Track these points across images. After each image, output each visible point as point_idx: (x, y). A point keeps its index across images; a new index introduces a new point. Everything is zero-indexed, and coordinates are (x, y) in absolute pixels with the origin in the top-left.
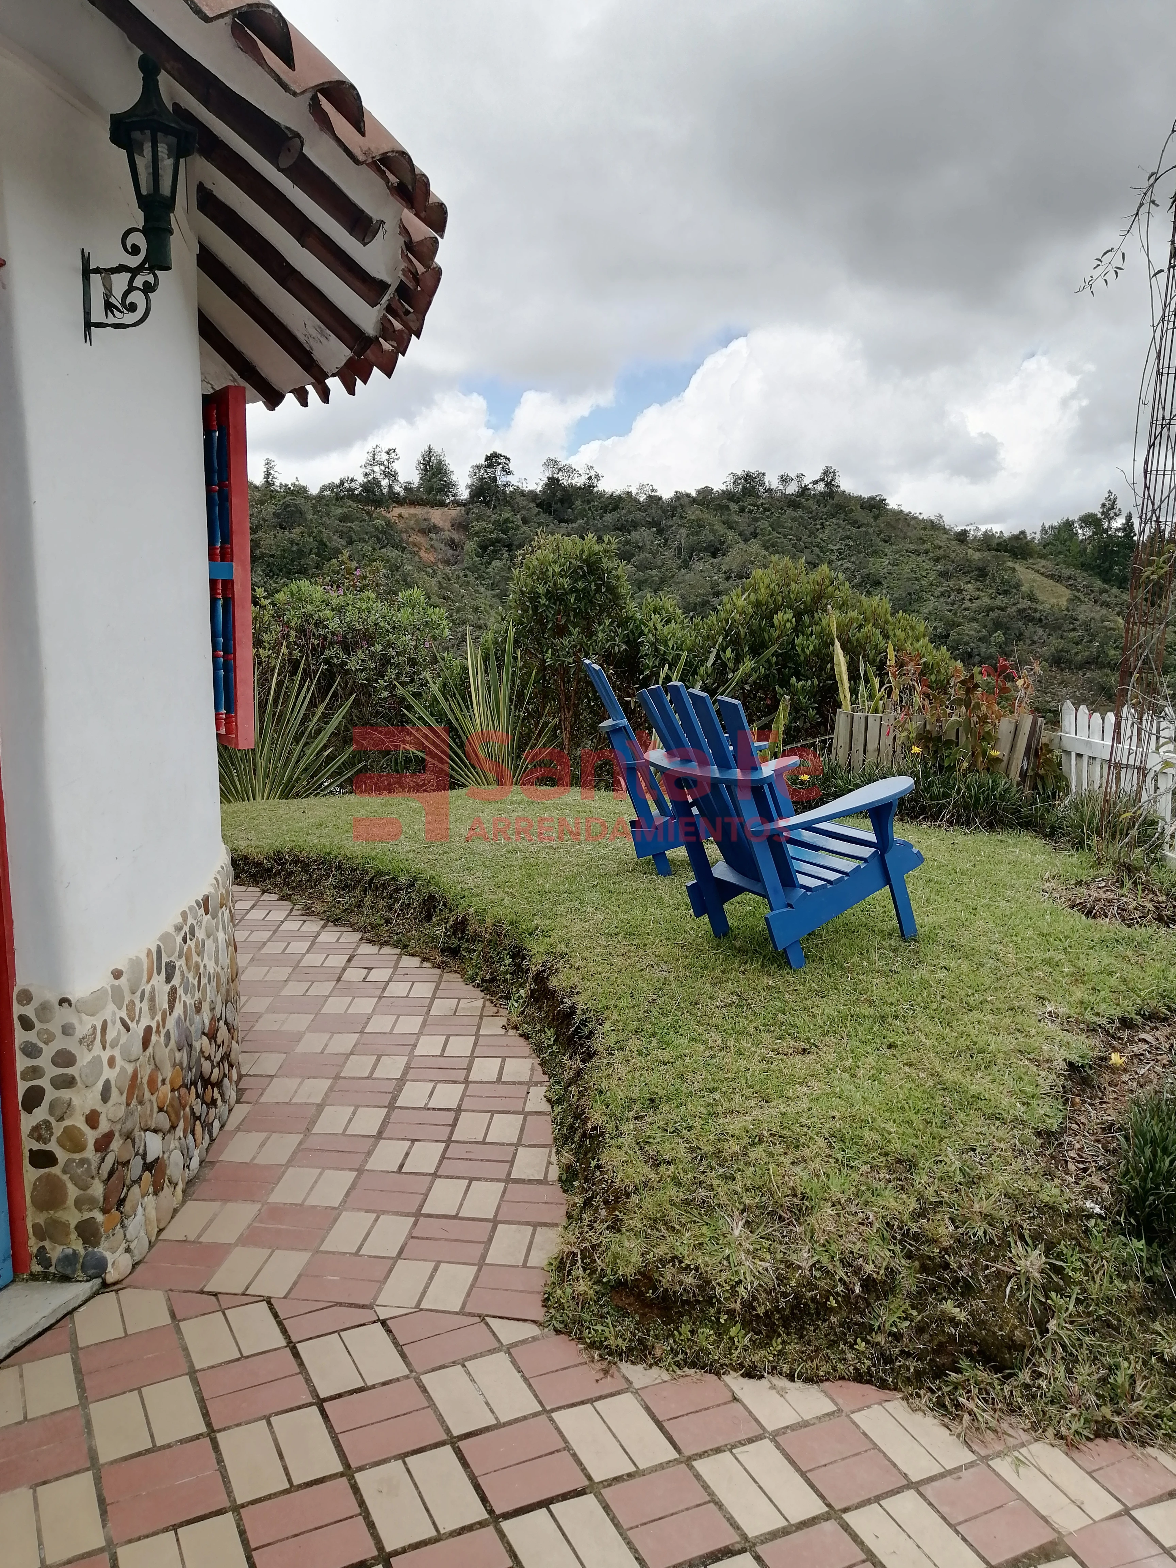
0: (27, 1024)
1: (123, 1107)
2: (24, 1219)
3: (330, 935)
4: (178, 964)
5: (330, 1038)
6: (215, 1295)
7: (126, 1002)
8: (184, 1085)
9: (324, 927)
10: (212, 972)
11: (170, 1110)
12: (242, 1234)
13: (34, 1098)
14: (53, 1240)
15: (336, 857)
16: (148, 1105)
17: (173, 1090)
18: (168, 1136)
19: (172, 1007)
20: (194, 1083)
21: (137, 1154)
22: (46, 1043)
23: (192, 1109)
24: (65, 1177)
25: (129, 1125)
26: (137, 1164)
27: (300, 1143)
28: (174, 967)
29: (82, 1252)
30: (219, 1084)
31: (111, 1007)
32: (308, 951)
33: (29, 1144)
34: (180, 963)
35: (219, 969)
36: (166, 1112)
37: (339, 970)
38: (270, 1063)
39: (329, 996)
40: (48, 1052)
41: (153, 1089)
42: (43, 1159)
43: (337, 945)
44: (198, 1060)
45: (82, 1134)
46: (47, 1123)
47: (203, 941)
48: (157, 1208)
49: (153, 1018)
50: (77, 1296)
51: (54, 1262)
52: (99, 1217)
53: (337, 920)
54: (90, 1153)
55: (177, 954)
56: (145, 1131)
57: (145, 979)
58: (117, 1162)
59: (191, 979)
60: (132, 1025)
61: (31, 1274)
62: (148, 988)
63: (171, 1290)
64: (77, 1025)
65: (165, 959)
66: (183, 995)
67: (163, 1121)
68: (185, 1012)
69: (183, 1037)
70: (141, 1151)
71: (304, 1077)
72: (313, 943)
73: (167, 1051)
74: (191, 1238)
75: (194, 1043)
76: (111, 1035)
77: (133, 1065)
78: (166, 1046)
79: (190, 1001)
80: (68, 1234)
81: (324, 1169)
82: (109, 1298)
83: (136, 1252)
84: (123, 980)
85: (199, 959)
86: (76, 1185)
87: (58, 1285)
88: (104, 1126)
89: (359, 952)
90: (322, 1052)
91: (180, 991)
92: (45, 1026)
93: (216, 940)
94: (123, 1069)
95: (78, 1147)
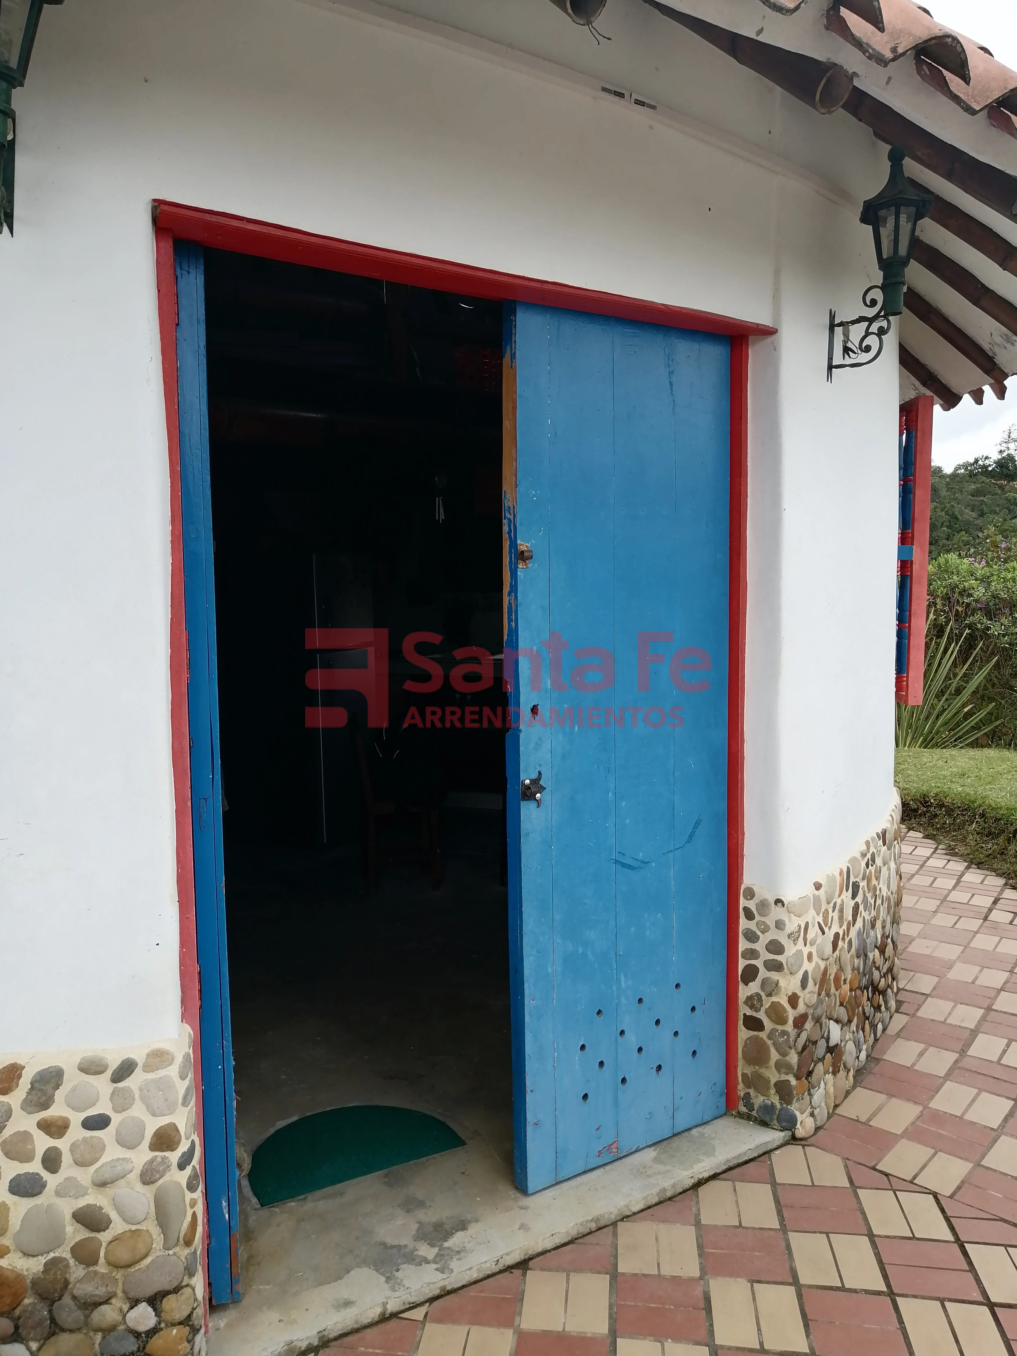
0: (749, 915)
1: (816, 995)
2: (736, 1067)
3: (974, 876)
4: (861, 885)
5: (980, 971)
6: (887, 1175)
7: (823, 910)
8: (859, 988)
9: (968, 868)
10: (885, 895)
11: (848, 1006)
12: (907, 1129)
13: (750, 974)
14: (757, 1090)
15: (980, 806)
16: (833, 997)
17: (851, 990)
18: (845, 1028)
19: (855, 920)
20: (866, 988)
21: (823, 1037)
22: (763, 932)
23: (863, 1009)
24: (770, 1043)
25: (819, 1011)
26: (822, 1044)
27: (956, 1061)
28: (859, 886)
29: (778, 1106)
30: (883, 993)
31: (812, 912)
32: (954, 888)
33: (744, 1010)
34: (863, 884)
35: (889, 894)
36: (845, 1007)
37: (986, 910)
38: (925, 983)
39: (977, 932)
40: (764, 939)
41: (838, 987)
42: (754, 1024)
43: (981, 886)
44: (871, 969)
45: (785, 1011)
46: (758, 995)
47: (880, 867)
48: (834, 1085)
49: (841, 927)
50: (774, 1140)
51: (756, 1107)
52: (793, 1082)
53: (981, 863)
54: (789, 1027)
55: (861, 876)
56: (830, 1019)
57: (837, 893)
58: (808, 1040)
59: (869, 899)
60: (826, 930)
61: (738, 1112)
62: (839, 902)
63: (848, 1159)
64: (787, 923)
65: (852, 879)
66: (863, 911)
67: (842, 1013)
68: (864, 926)
69: (862, 948)
70: (825, 1035)
71: (957, 1002)
72: (958, 881)
73: (849, 956)
74: (863, 1119)
75: (869, 953)
76: (810, 935)
77: (824, 962)
78: (849, 952)
79: (868, 918)
80: (768, 1089)
81: (980, 1090)
82: (796, 1150)
83: (818, 1118)
84: (822, 890)
85: (876, 883)
86: (777, 1050)
87: (759, 1127)
88: (801, 1008)
89: (1003, 896)
90: (973, 983)
91: (861, 908)
92: (763, 919)
93: (889, 869)
94: (817, 965)
95: (781, 1020)
